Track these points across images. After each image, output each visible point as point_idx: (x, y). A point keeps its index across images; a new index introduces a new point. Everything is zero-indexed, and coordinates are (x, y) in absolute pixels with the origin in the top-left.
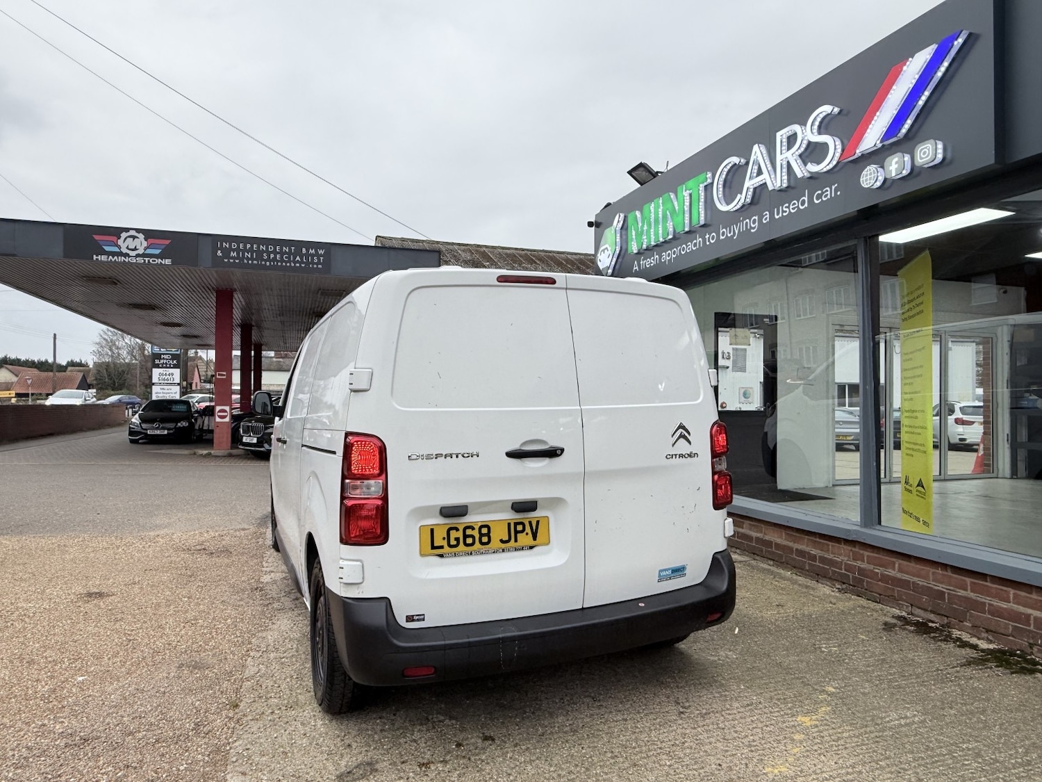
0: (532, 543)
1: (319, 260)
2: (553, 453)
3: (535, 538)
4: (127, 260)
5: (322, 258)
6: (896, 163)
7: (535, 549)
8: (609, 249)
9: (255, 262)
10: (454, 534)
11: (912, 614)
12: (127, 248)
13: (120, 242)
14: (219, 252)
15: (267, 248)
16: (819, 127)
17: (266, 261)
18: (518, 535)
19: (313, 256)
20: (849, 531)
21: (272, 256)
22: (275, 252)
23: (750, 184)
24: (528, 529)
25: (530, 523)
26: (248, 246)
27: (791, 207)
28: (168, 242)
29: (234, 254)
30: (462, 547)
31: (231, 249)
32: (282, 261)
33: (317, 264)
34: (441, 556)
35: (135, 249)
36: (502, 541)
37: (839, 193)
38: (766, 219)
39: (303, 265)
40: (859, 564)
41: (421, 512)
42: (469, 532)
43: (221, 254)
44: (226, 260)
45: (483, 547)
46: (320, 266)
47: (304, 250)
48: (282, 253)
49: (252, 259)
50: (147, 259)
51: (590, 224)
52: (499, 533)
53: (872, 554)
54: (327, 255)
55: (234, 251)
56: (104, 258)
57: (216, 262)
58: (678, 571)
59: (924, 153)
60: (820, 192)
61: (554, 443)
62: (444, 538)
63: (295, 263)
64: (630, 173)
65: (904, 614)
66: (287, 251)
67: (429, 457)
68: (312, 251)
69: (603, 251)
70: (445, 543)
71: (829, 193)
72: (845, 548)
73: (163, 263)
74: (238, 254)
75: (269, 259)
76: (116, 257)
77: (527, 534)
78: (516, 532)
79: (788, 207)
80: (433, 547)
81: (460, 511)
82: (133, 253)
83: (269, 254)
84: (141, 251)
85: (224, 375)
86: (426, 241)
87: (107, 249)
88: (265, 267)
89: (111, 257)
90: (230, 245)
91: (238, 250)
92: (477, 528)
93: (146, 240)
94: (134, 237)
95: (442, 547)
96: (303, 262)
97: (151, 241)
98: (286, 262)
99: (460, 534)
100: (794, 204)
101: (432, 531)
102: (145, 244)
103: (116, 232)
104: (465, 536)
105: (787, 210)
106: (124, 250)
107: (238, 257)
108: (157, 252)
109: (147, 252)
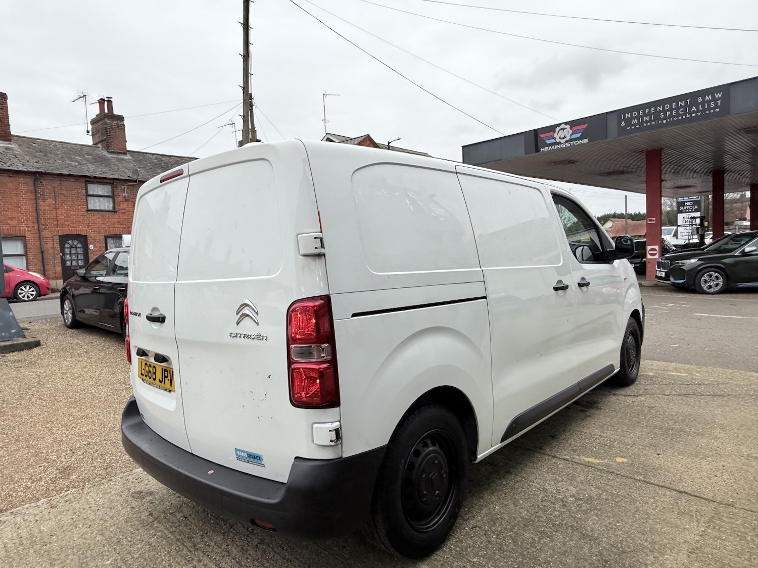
0: (170, 388)
1: (716, 104)
3: (171, 385)
4: (560, 147)
5: (719, 102)
7: (171, 393)
9: (653, 123)
12: (560, 138)
13: (555, 135)
14: (623, 123)
15: (664, 108)
17: (662, 119)
18: (165, 380)
19: (709, 102)
21: (668, 113)
22: (671, 110)
25: (170, 373)
26: (647, 111)
28: (585, 126)
29: (634, 122)
32: (678, 115)
33: (714, 109)
34: (143, 380)
35: (565, 137)
36: (160, 381)
39: (699, 114)
43: (624, 125)
44: (628, 128)
45: (154, 381)
46: (717, 110)
47: (700, 99)
48: (678, 108)
49: (650, 121)
50: (572, 143)
54: (725, 97)
55: (634, 118)
56: (546, 149)
57: (622, 131)
58: (254, 458)
62: (144, 369)
63: (690, 113)
66: (683, 104)
68: (708, 98)
73: (583, 142)
74: (638, 120)
75: (665, 117)
76: (553, 147)
77: (168, 380)
78: (165, 377)
82: (563, 141)
83: (665, 111)
84: (568, 138)
85: (653, 220)
87: (548, 142)
88: (663, 125)
89: (550, 147)
90: (632, 115)
91: (638, 117)
93: (571, 128)
94: (563, 129)
95: (143, 375)
96: (698, 111)
97: (574, 128)
98: (682, 115)
99: (147, 369)
101: (140, 362)
102: (571, 132)
103: (552, 129)
104: (149, 371)
106: (558, 140)
107: (638, 123)
108: (578, 135)
109: (572, 137)
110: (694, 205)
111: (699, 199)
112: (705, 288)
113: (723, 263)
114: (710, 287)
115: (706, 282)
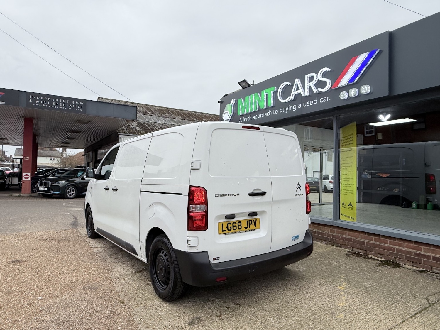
0: (254, 228)
1: (81, 107)
2: (263, 194)
3: (255, 226)
6: (354, 91)
7: (256, 230)
8: (229, 112)
9: (49, 106)
10: (230, 226)
11: (353, 250)
14: (30, 100)
15: (55, 100)
16: (322, 75)
17: (54, 106)
18: (250, 225)
19: (77, 105)
20: (329, 222)
21: (57, 104)
22: (59, 102)
23: (294, 93)
24: (253, 223)
25: (254, 220)
26: (46, 98)
27: (310, 103)
28: (3, 94)
29: (38, 102)
30: (232, 230)
31: (36, 99)
32: (62, 106)
33: (80, 109)
34: (225, 234)
36: (245, 228)
37: (330, 100)
38: (300, 107)
39: (73, 109)
40: (333, 234)
41: (219, 217)
42: (234, 224)
44: (34, 104)
45: (240, 230)
46: (81, 110)
47: (73, 102)
48: (62, 103)
49: (47, 104)
51: (219, 102)
52: (244, 225)
53: (337, 230)
54: (85, 105)
55: (38, 100)
57: (29, 105)
58: (297, 237)
59: (364, 89)
60: (322, 99)
61: (263, 190)
62: (226, 227)
63: (69, 108)
64: (239, 83)
65: (350, 250)
66: (65, 102)
67: (223, 196)
68: (77, 103)
69: (226, 113)
70: (226, 229)
71: (326, 99)
72: (327, 229)
73: (1, 103)
75: (56, 105)
77: (253, 225)
79: (309, 103)
80: (223, 231)
81: (233, 216)
83: (56, 102)
85: (28, 158)
86: (121, 101)
88: (54, 109)
90: (36, 98)
91: (40, 100)
92: (237, 223)
95: (226, 231)
96: (72, 107)
98: (65, 107)
99: (231, 226)
100: (312, 102)
101: (222, 224)
104: (233, 226)
105: (309, 104)
107: (40, 103)
114: (70, 195)
115: (69, 192)
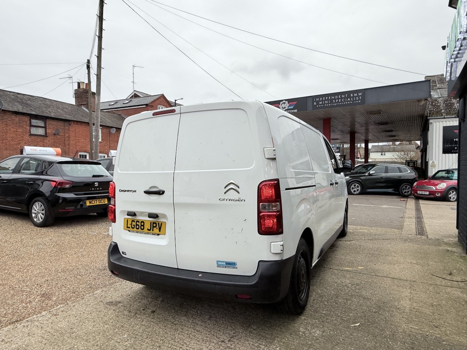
0: (159, 233)
2: (160, 193)
3: (160, 231)
5: (360, 97)
7: (160, 236)
9: (330, 105)
10: (133, 223)
12: (282, 108)
13: (280, 106)
14: (315, 103)
15: (335, 97)
17: (334, 103)
19: (356, 97)
22: (338, 99)
24: (158, 227)
25: (159, 223)
26: (327, 98)
28: (296, 103)
29: (320, 103)
30: (140, 229)
31: (320, 101)
32: (341, 102)
33: (358, 100)
34: (129, 231)
35: (285, 108)
36: (148, 230)
39: (351, 102)
41: (122, 212)
42: (138, 223)
43: (315, 104)
44: (318, 106)
46: (360, 101)
47: (352, 95)
48: (341, 98)
49: (328, 103)
50: (289, 111)
52: (147, 226)
54: (364, 96)
55: (321, 101)
57: (314, 107)
58: (230, 264)
61: (161, 188)
62: (130, 224)
63: (347, 101)
66: (344, 97)
67: (124, 191)
68: (356, 95)
70: (130, 226)
73: (294, 111)
74: (322, 103)
75: (335, 102)
77: (157, 228)
78: (153, 227)
80: (127, 227)
81: (134, 214)
82: (284, 110)
83: (335, 99)
84: (287, 108)
88: (334, 106)
90: (319, 99)
92: (140, 222)
93: (288, 103)
94: (284, 103)
95: (129, 228)
96: (351, 101)
97: (290, 103)
98: (343, 102)
99: (135, 224)
101: (127, 220)
102: (288, 105)
103: (278, 102)
104: (137, 225)
107: (322, 104)
108: (292, 107)
109: (289, 108)
110: (337, 149)
111: (340, 146)
112: (352, 192)
113: (360, 179)
114: (355, 191)
115: (353, 188)
